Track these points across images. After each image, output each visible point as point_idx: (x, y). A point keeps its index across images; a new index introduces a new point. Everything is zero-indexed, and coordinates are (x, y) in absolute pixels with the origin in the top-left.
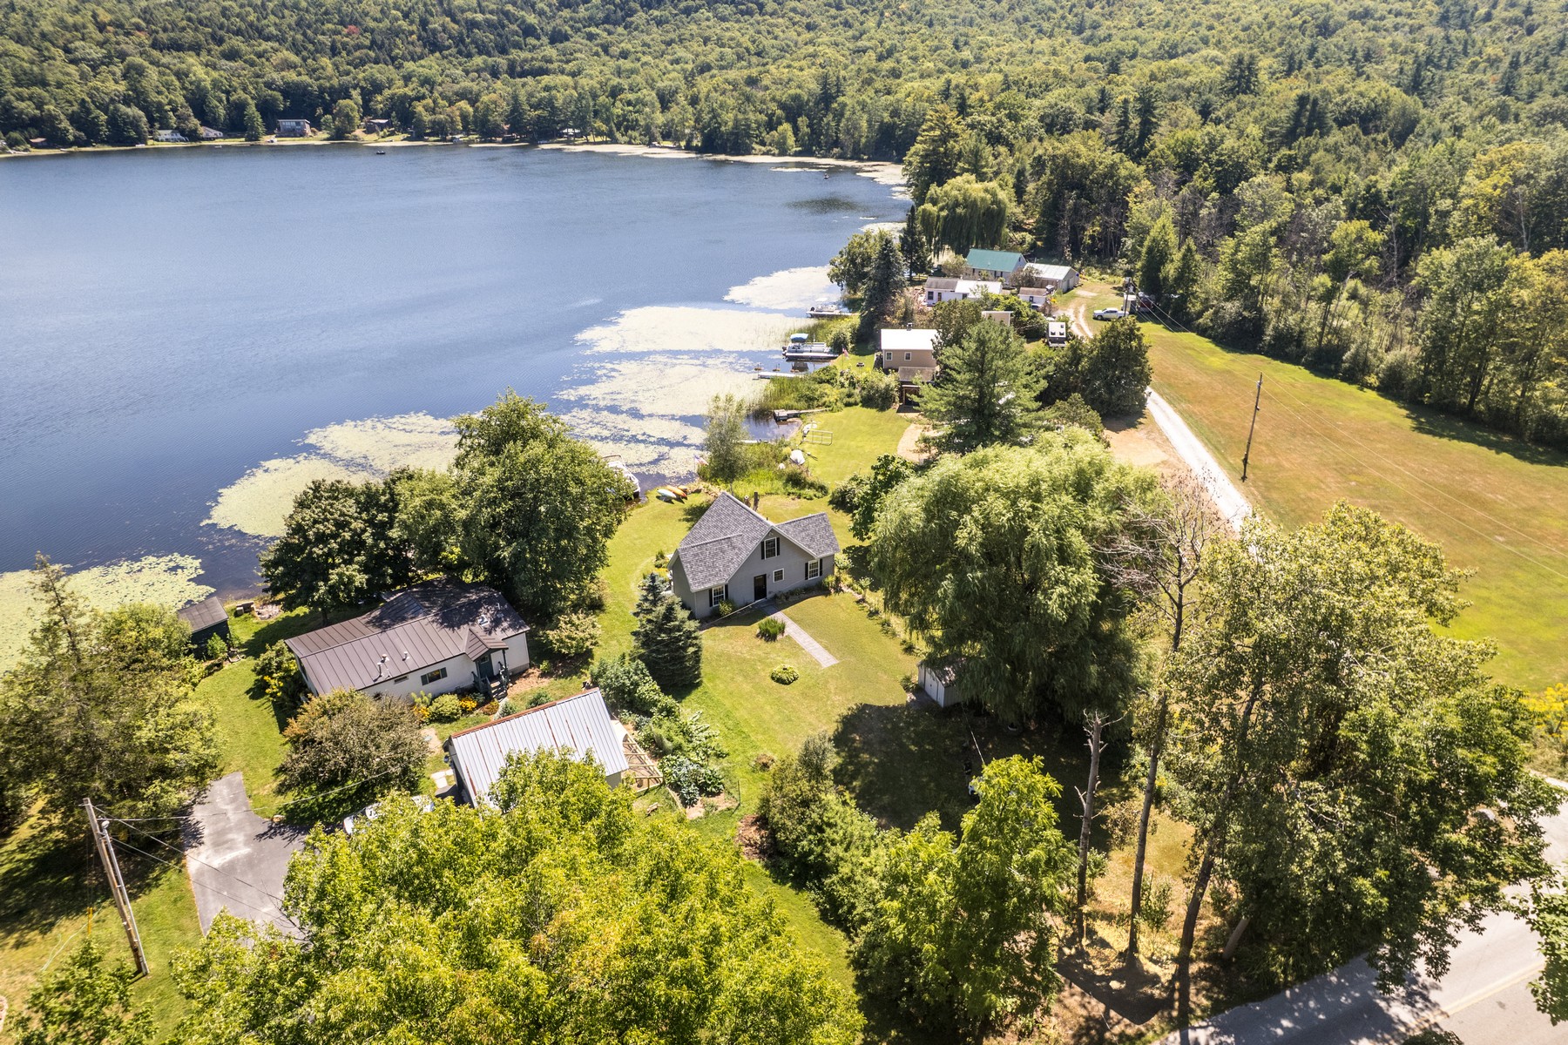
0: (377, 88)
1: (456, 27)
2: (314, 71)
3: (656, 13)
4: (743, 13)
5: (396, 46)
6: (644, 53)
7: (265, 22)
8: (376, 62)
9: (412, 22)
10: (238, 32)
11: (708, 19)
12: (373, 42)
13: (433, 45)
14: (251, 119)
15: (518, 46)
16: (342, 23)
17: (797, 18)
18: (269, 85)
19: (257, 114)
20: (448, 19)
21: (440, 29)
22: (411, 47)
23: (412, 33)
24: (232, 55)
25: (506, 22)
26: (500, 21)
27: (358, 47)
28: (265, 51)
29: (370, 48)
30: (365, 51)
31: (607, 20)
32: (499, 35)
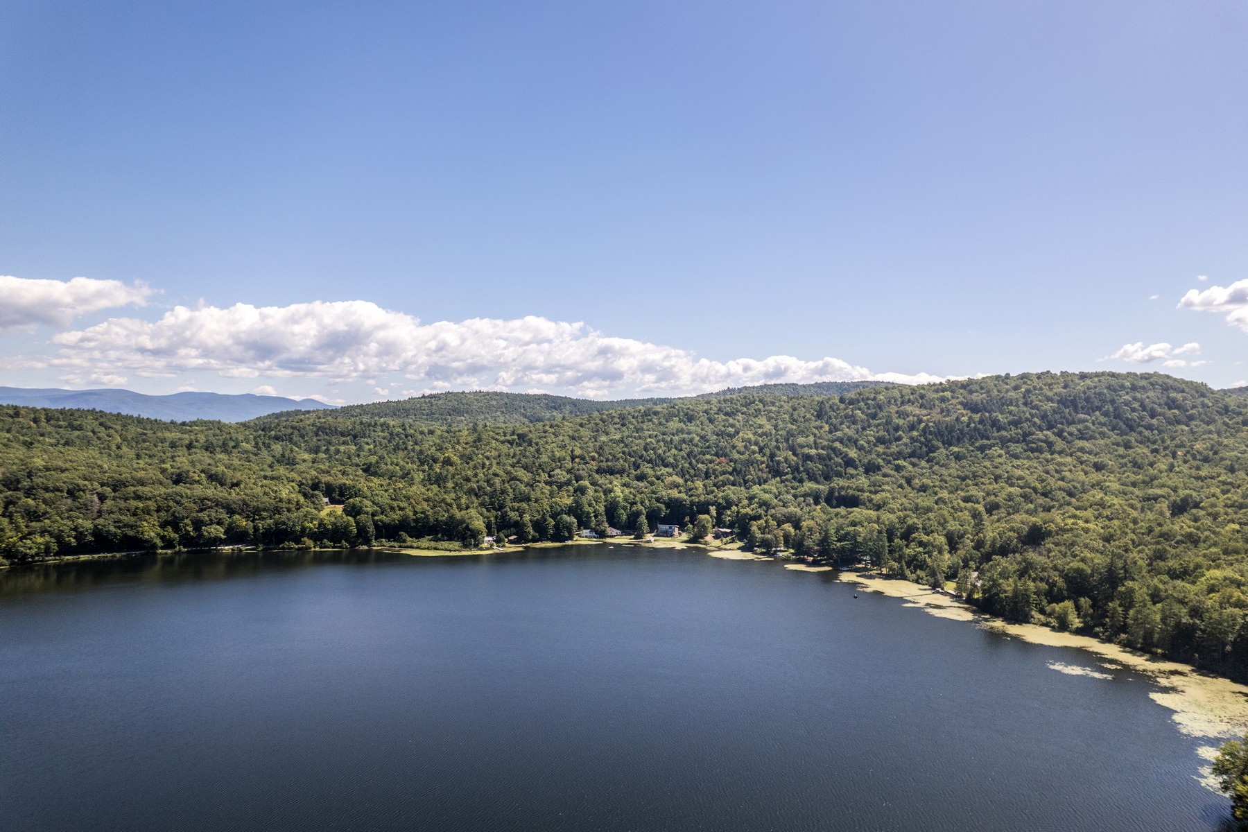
0: (729, 503)
1: (795, 459)
2: (690, 490)
3: (956, 449)
4: (1032, 451)
5: (750, 472)
6: (941, 487)
7: (668, 454)
8: (734, 484)
9: (764, 455)
10: (650, 461)
11: (1000, 456)
12: (734, 469)
13: (776, 472)
14: (641, 524)
15: (839, 475)
16: (717, 455)
17: (1085, 457)
18: (658, 500)
19: (645, 521)
20: (790, 453)
21: (783, 460)
22: (760, 473)
23: (763, 463)
24: (641, 478)
25: (833, 456)
26: (828, 455)
27: (724, 473)
28: (662, 475)
29: (731, 474)
30: (727, 476)
31: (912, 455)
32: (826, 465)
